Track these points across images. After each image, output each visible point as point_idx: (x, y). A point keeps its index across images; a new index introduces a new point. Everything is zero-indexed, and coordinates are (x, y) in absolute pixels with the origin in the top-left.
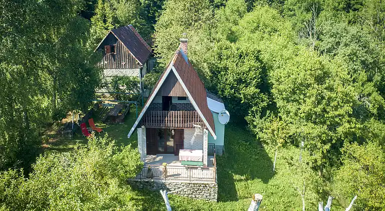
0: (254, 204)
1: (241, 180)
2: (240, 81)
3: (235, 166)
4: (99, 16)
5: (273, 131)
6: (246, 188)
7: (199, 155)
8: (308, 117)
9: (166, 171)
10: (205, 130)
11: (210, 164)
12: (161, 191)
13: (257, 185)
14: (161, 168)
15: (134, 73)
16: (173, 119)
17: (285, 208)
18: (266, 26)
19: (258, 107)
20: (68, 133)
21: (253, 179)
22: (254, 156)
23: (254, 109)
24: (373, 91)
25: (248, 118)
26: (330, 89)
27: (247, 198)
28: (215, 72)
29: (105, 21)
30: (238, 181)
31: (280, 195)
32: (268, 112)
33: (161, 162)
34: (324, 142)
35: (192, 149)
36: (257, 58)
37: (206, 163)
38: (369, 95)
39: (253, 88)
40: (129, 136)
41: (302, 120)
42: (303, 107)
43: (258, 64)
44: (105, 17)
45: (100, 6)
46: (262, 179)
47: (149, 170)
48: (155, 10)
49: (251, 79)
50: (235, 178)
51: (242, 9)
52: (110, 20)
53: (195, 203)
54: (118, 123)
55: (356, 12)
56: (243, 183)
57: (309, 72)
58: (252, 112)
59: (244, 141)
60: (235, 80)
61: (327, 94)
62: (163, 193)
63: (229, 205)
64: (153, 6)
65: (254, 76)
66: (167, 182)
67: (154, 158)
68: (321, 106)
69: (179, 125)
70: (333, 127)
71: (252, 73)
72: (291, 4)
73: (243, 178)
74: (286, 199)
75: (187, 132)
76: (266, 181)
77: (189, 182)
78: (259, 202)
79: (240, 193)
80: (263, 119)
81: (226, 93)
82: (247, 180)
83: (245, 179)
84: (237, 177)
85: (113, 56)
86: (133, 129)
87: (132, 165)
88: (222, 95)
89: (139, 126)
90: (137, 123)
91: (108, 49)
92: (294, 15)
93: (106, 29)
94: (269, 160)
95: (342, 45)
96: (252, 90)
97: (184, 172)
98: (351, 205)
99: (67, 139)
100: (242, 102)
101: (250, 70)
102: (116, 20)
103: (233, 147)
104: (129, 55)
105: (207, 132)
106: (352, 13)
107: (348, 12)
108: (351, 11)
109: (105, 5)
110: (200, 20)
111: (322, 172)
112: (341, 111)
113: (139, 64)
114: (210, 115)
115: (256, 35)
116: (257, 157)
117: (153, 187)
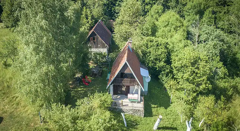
0: (158, 120)
1: (155, 107)
2: (156, 59)
3: (153, 101)
4: (84, 16)
5: (171, 85)
6: (157, 111)
7: (137, 97)
8: (188, 80)
9: (122, 103)
10: (139, 87)
11: (141, 100)
12: (121, 113)
13: (162, 110)
14: (120, 102)
15: (104, 51)
16: (126, 82)
17: (173, 121)
18: (172, 24)
19: (165, 72)
20: (77, 83)
21: (160, 107)
22: (162, 95)
23: (163, 72)
24: (222, 67)
25: (160, 76)
26: (198, 68)
27: (157, 116)
28: (145, 54)
29: (87, 18)
30: (153, 108)
31: (172, 115)
32: (170, 74)
33: (120, 99)
34: (194, 92)
35: (133, 94)
36: (166, 47)
37: (139, 100)
38: (220, 68)
39: (162, 63)
40: (107, 88)
41: (185, 81)
42: (185, 75)
43: (166, 51)
44: (87, 16)
45: (85, 10)
46: (164, 107)
47: (115, 103)
48: (112, 7)
49: (162, 58)
50: (152, 106)
51: (160, 11)
52: (90, 18)
53: (134, 117)
54: (98, 77)
55: (229, 7)
56: (156, 109)
57: (188, 60)
58: (162, 74)
59: (157, 87)
60: (154, 59)
61: (196, 71)
62: (122, 114)
63: (149, 119)
64: (111, 4)
65: (164, 57)
66: (123, 108)
67: (117, 97)
68: (193, 76)
69: (128, 84)
70: (198, 85)
71: (163, 55)
72: (188, 9)
73: (156, 106)
74: (174, 117)
75: (131, 87)
76: (166, 108)
77: (132, 108)
78: (161, 119)
79: (154, 113)
80: (167, 78)
81: (150, 65)
82: (157, 107)
83: (156, 107)
84: (153, 106)
85: (94, 42)
86: (109, 85)
87: (109, 102)
88: (148, 66)
89: (111, 84)
90: (110, 83)
91: (92, 39)
92: (189, 15)
93: (88, 22)
94: (169, 97)
95: (210, 40)
96: (162, 64)
97: (130, 104)
98: (202, 121)
99: (77, 85)
100: (157, 70)
101: (161, 54)
102: (93, 17)
103: (152, 90)
104: (102, 42)
105: (140, 87)
106: (226, 7)
107: (225, 6)
108: (226, 6)
109: (87, 10)
110: (137, 21)
111: (194, 104)
112: (202, 79)
113: (106, 46)
114: (141, 79)
115: (167, 29)
116: (163, 96)
117: (117, 110)
